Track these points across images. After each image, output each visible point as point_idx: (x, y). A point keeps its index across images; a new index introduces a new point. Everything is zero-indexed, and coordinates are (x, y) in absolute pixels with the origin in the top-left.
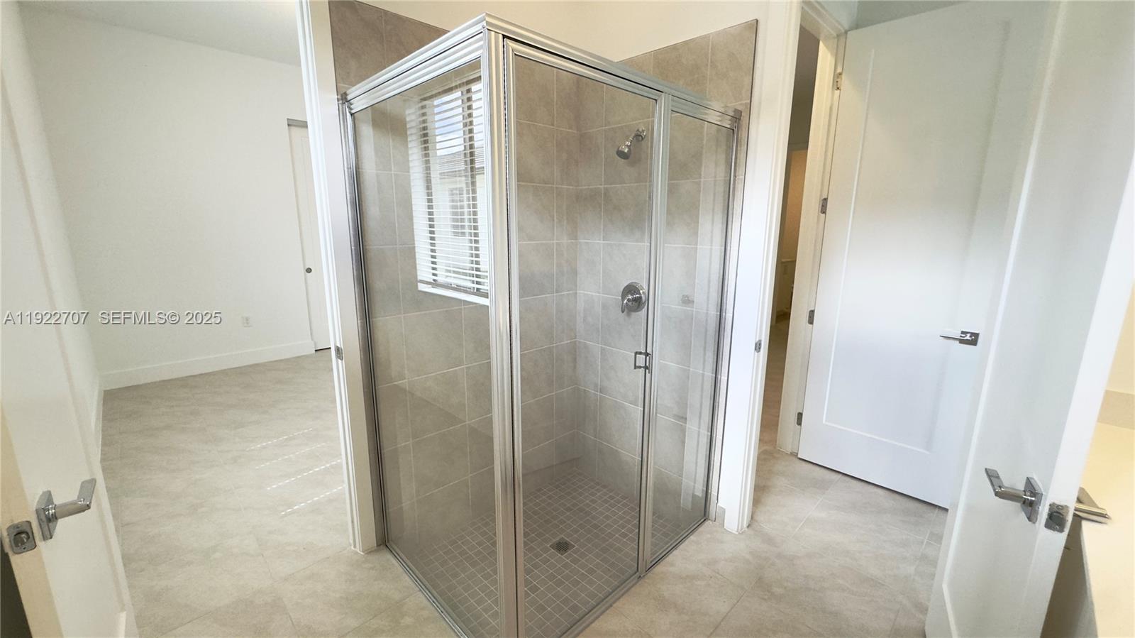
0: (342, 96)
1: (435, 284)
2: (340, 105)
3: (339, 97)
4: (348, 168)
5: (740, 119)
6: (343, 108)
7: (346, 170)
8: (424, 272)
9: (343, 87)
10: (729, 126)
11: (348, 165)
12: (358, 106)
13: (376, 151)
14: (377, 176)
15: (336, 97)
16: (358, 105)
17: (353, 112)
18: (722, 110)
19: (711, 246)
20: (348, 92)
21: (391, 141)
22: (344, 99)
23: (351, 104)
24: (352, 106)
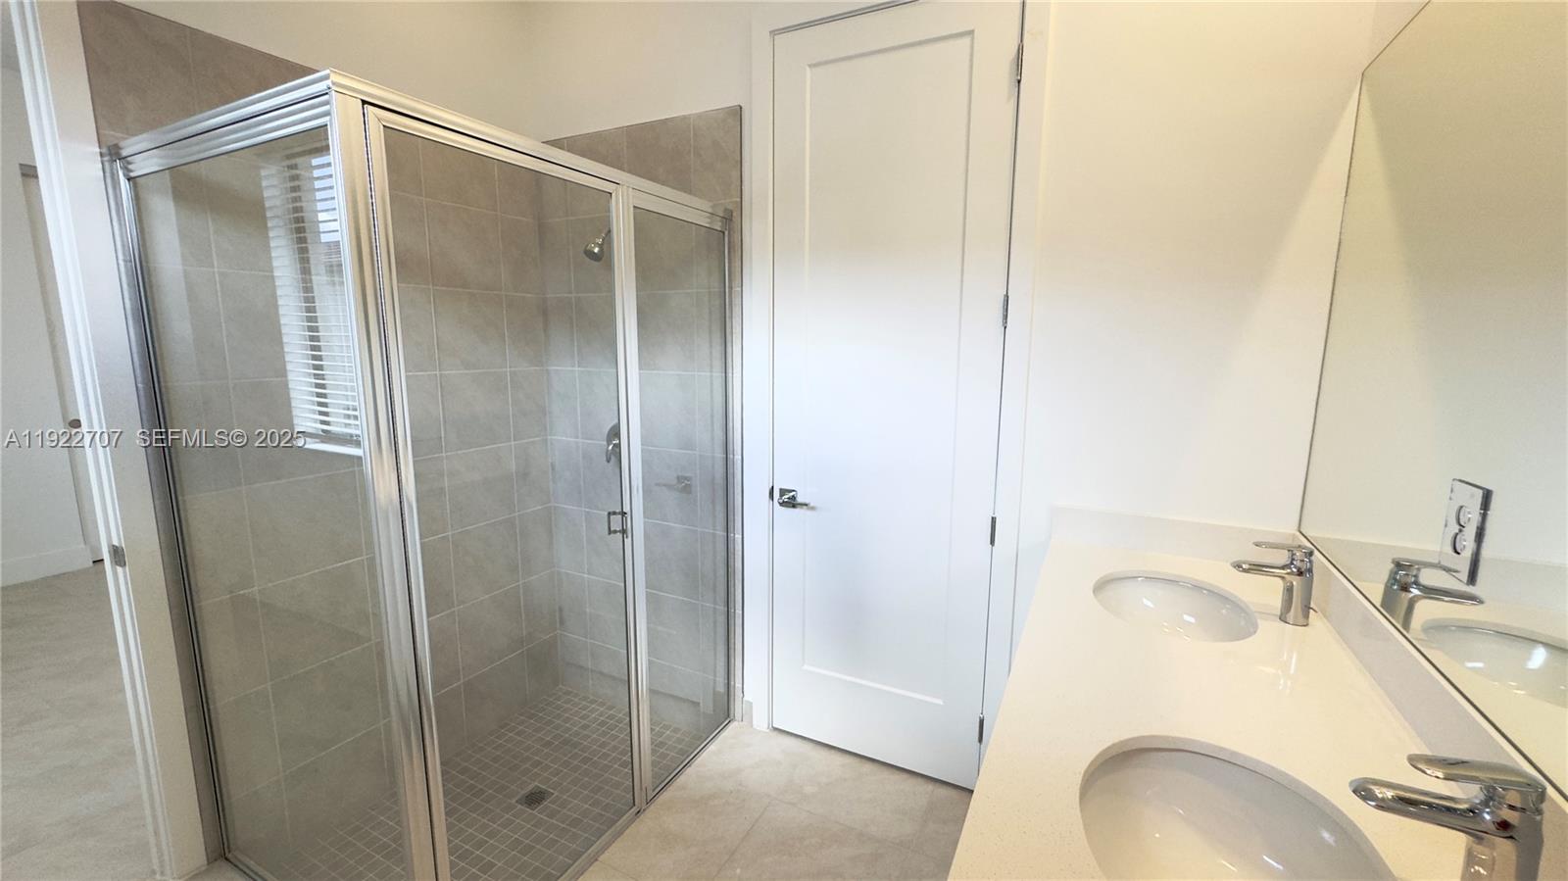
0: (109, 148)
1: (327, 437)
2: (107, 165)
3: (104, 150)
4: (125, 261)
5: (731, 220)
6: (112, 170)
7: (121, 263)
8: (305, 418)
9: (113, 136)
10: (719, 229)
11: (124, 254)
12: (142, 168)
13: (183, 236)
14: (186, 274)
15: (98, 150)
16: (143, 166)
17: (132, 175)
18: (710, 210)
19: (711, 372)
20: (122, 144)
21: (210, 223)
22: (113, 154)
23: (129, 163)
24: (130, 167)
